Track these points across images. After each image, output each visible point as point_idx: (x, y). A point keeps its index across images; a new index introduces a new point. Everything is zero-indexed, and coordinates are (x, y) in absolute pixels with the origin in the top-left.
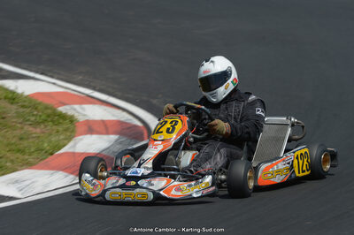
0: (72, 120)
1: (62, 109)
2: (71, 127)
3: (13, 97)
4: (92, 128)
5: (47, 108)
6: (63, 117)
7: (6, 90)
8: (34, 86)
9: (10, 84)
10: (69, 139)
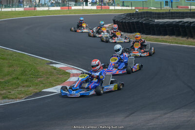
0: (69, 73)
1: (67, 71)
2: (69, 75)
3: (55, 69)
4: (74, 75)
5: (63, 71)
6: (67, 73)
7: (53, 67)
8: (60, 66)
9: (54, 65)
10: (69, 78)
